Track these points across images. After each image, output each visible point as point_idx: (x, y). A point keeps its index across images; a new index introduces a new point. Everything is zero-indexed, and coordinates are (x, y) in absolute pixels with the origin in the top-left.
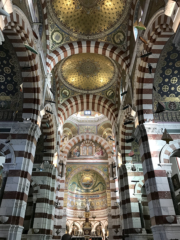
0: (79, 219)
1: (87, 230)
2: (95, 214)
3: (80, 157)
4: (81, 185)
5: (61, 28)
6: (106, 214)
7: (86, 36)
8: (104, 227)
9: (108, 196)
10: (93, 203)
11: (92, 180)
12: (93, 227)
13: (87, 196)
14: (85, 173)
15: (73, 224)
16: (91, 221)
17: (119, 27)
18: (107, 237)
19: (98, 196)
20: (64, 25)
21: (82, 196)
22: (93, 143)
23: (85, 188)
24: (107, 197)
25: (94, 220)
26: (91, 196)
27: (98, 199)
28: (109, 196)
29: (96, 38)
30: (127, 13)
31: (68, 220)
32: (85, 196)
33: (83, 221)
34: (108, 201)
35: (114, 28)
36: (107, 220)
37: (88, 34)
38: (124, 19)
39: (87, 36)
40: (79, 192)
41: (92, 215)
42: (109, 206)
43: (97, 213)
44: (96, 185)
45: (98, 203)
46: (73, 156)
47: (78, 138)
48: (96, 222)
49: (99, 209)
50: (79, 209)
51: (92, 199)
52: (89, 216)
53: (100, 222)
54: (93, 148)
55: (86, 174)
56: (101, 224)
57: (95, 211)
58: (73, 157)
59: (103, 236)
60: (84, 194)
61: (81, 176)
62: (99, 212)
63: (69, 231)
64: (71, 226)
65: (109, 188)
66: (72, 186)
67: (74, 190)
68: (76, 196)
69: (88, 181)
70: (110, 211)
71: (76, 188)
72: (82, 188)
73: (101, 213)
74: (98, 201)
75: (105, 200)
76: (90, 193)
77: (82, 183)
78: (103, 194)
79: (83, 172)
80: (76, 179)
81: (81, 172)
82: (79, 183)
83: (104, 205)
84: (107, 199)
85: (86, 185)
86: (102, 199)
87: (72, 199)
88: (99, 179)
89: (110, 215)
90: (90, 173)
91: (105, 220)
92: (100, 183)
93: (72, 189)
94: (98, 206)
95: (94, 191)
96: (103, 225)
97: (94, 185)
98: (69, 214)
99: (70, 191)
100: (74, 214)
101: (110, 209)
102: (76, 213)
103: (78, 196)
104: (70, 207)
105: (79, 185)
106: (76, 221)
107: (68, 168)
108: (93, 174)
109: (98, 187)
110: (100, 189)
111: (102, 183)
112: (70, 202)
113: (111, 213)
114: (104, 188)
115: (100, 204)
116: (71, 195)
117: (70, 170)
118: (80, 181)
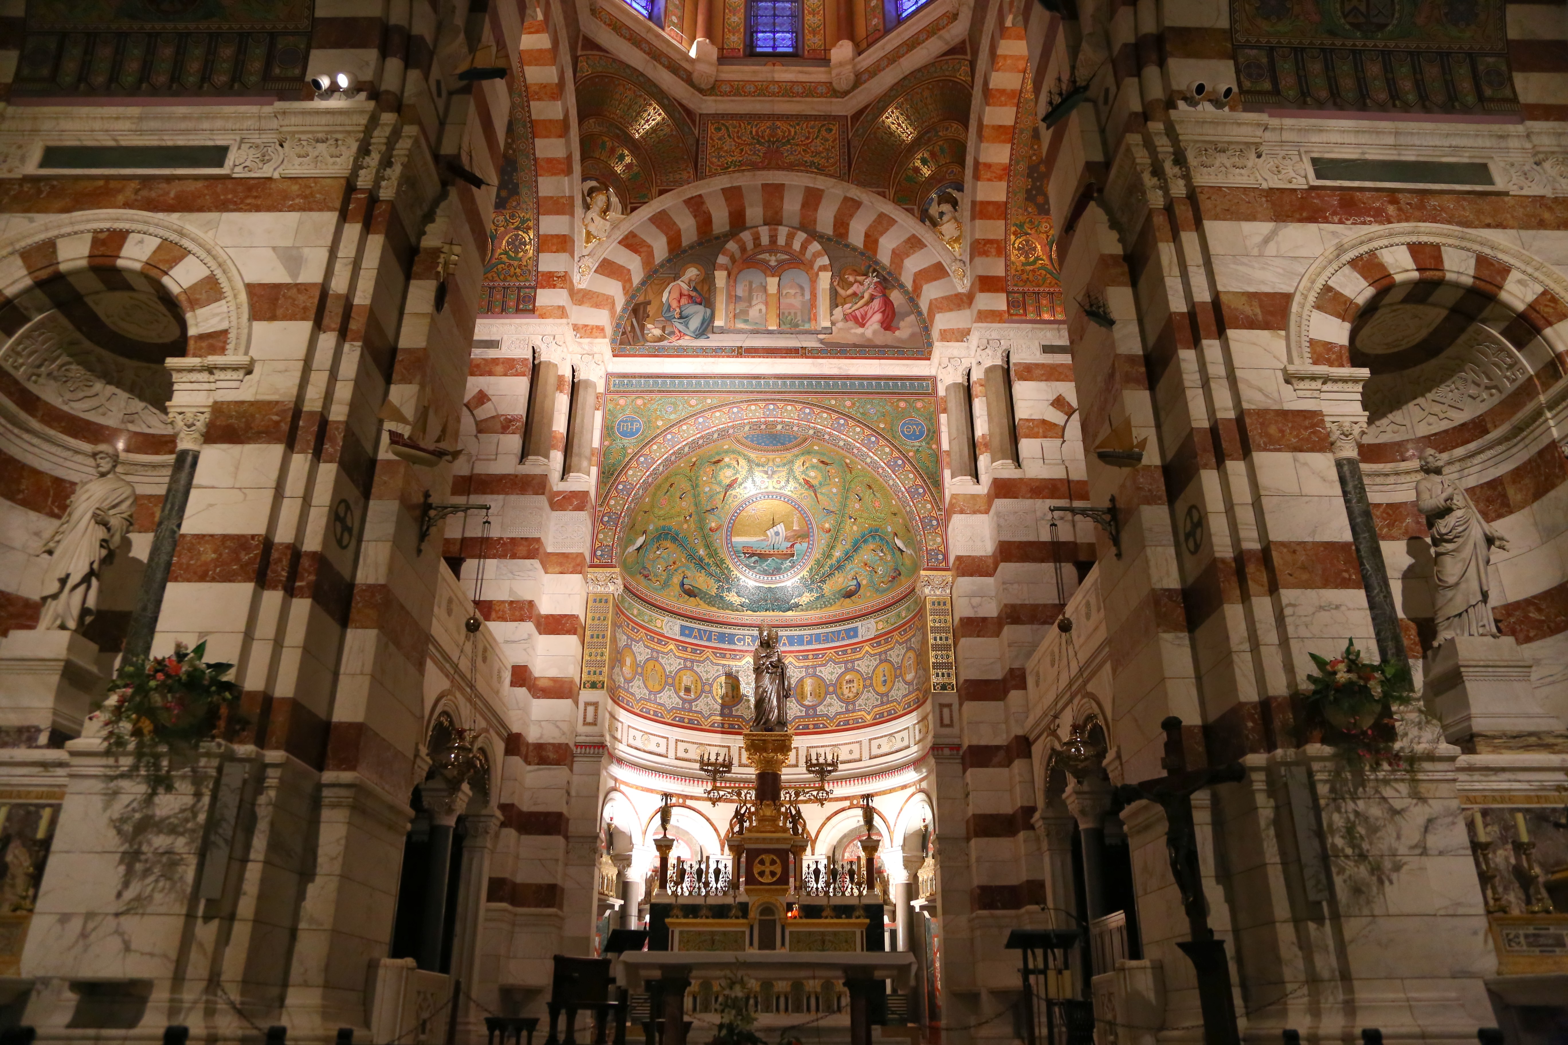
1: (767, 851)
2: (827, 756)
3: (714, 341)
4: (724, 554)
6: (915, 748)
8: (899, 840)
9: (934, 614)
10: (812, 684)
11: (802, 524)
14: (752, 465)
19: (855, 630)
21: (731, 636)
22: (815, 247)
23: (751, 583)
24: (924, 626)
26: (796, 632)
27: (854, 651)
28: (944, 613)
31: (623, 788)
34: (936, 648)
36: (926, 785)
40: (704, 606)
41: (801, 763)
42: (944, 688)
44: (837, 554)
45: (850, 681)
46: (657, 332)
47: (696, 205)
48: (833, 807)
49: (856, 721)
50: (706, 723)
51: (805, 658)
52: (779, 759)
54: (814, 281)
55: (758, 474)
57: (830, 739)
58: (661, 339)
60: (746, 621)
61: (719, 484)
62: (860, 742)
63: (629, 865)
64: (645, 833)
65: (941, 557)
66: (651, 556)
67: (666, 585)
68: (683, 628)
69: (774, 525)
70: (947, 721)
71: (688, 574)
72: (728, 579)
73: (875, 743)
74: (850, 665)
75: (909, 649)
76: (790, 613)
77: (729, 541)
78: (892, 614)
79: (734, 452)
80: (684, 504)
81: (718, 454)
82: (705, 537)
83: (902, 685)
84: (925, 641)
85: (759, 555)
86: (885, 652)
87: (653, 649)
88: (857, 506)
89: (951, 749)
90: (791, 462)
91: (904, 787)
92: (865, 541)
93: (656, 575)
94: (854, 704)
95: (817, 598)
96: (888, 828)
97: (818, 561)
98: (629, 746)
99: (634, 583)
100: (671, 754)
101: (949, 706)
102: (681, 746)
103: (695, 633)
104: (638, 701)
105: (711, 555)
106: (689, 802)
107: (620, 417)
108: (812, 474)
109: (849, 567)
110: (864, 582)
111: (882, 538)
112: (638, 665)
113: (956, 730)
114: (903, 570)
115: (868, 682)
116: (646, 618)
117: (638, 430)
118: (713, 525)
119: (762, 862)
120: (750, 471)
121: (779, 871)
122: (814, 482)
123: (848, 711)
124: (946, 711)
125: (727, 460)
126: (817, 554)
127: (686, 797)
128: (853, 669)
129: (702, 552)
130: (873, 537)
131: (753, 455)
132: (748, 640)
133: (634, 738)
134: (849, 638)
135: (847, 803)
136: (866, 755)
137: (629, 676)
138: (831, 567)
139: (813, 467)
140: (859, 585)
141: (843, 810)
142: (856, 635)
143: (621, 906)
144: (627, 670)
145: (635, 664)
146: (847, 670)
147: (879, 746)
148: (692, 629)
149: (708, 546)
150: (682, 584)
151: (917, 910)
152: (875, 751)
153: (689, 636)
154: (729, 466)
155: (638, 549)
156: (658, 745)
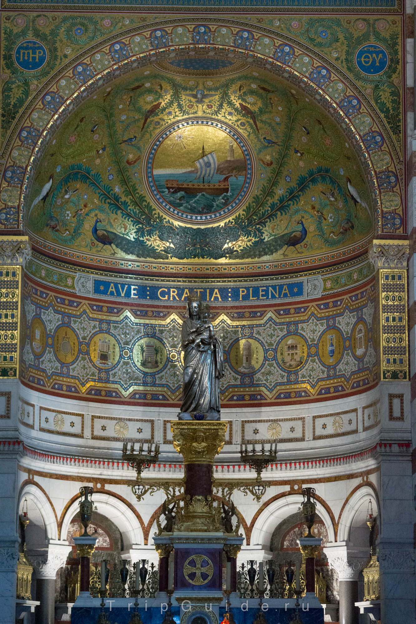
0: (130, 473)
1: (197, 552)
2: (265, 432)
4: (144, 190)
6: (362, 435)
8: (343, 532)
9: (388, 288)
10: (249, 348)
11: (238, 153)
12: (249, 530)
13: (198, 284)
14: (177, 89)
15: (75, 508)
16: (232, 485)
18: (362, 605)
19: (300, 286)
21: (154, 289)
23: (177, 223)
24: (375, 300)
25: (259, 482)
26: (231, 284)
27: (298, 311)
28: (400, 288)
31: (37, 479)
32: (180, 291)
33: (165, 484)
34: (388, 329)
36: (373, 478)
40: (121, 254)
41: (237, 438)
42: (395, 375)
43: (286, 426)
44: (280, 192)
45: (293, 347)
48: (272, 491)
49: (298, 394)
50: (126, 394)
51: (241, 317)
52: (212, 449)
53: (309, 493)
55: (185, 99)
56: (320, 510)
57: (268, 413)
59: (329, 599)
60: (172, 269)
61: (139, 110)
62: (302, 419)
63: (45, 561)
64: (60, 525)
65: (398, 221)
66: (59, 202)
67: (76, 233)
68: (97, 283)
69: (204, 155)
70: (397, 413)
71: (101, 216)
72: (149, 218)
73: (319, 422)
74: (292, 328)
75: (360, 320)
76: (223, 260)
77: (149, 174)
78: (343, 272)
79: (155, 76)
80: (96, 137)
81: (137, 80)
82: (121, 172)
83: (351, 359)
84: (376, 318)
85: (185, 190)
86: (334, 317)
87: (63, 314)
88: (304, 139)
89: (400, 445)
90: (227, 86)
91: (350, 477)
92: (314, 181)
93: (65, 224)
94: (296, 373)
95: (255, 243)
96: (332, 518)
97: (256, 198)
98: (42, 430)
99: (40, 240)
100: (87, 433)
101: (401, 396)
102: (98, 424)
103: (112, 289)
104: (49, 378)
105: (128, 193)
106: (108, 487)
107: (20, 42)
108: (251, 99)
109: (293, 208)
110: (311, 228)
111: (333, 182)
112: (48, 336)
113: (407, 424)
114: (356, 222)
115: (313, 350)
116: (55, 278)
117: (42, 60)
118: (131, 156)
119: (193, 563)
120: (176, 96)
121: (211, 573)
122: (255, 109)
123: (289, 382)
124: (396, 402)
125: (148, 85)
126: (255, 190)
127: (105, 481)
128: (296, 333)
129: (117, 189)
130: (323, 178)
131: (178, 79)
132: (173, 293)
133: (47, 420)
134: (293, 294)
135: (287, 488)
136: (309, 435)
137: (38, 351)
138: (273, 206)
139: (252, 92)
140: (305, 232)
141: (283, 495)
142: (300, 293)
143: (37, 607)
144: (36, 344)
145: (45, 335)
146: (289, 333)
147: (324, 426)
148: (107, 284)
149: (124, 182)
150: (95, 230)
151: (362, 611)
152: (319, 431)
153: (105, 292)
154: (150, 91)
155: (44, 199)
156: (72, 424)
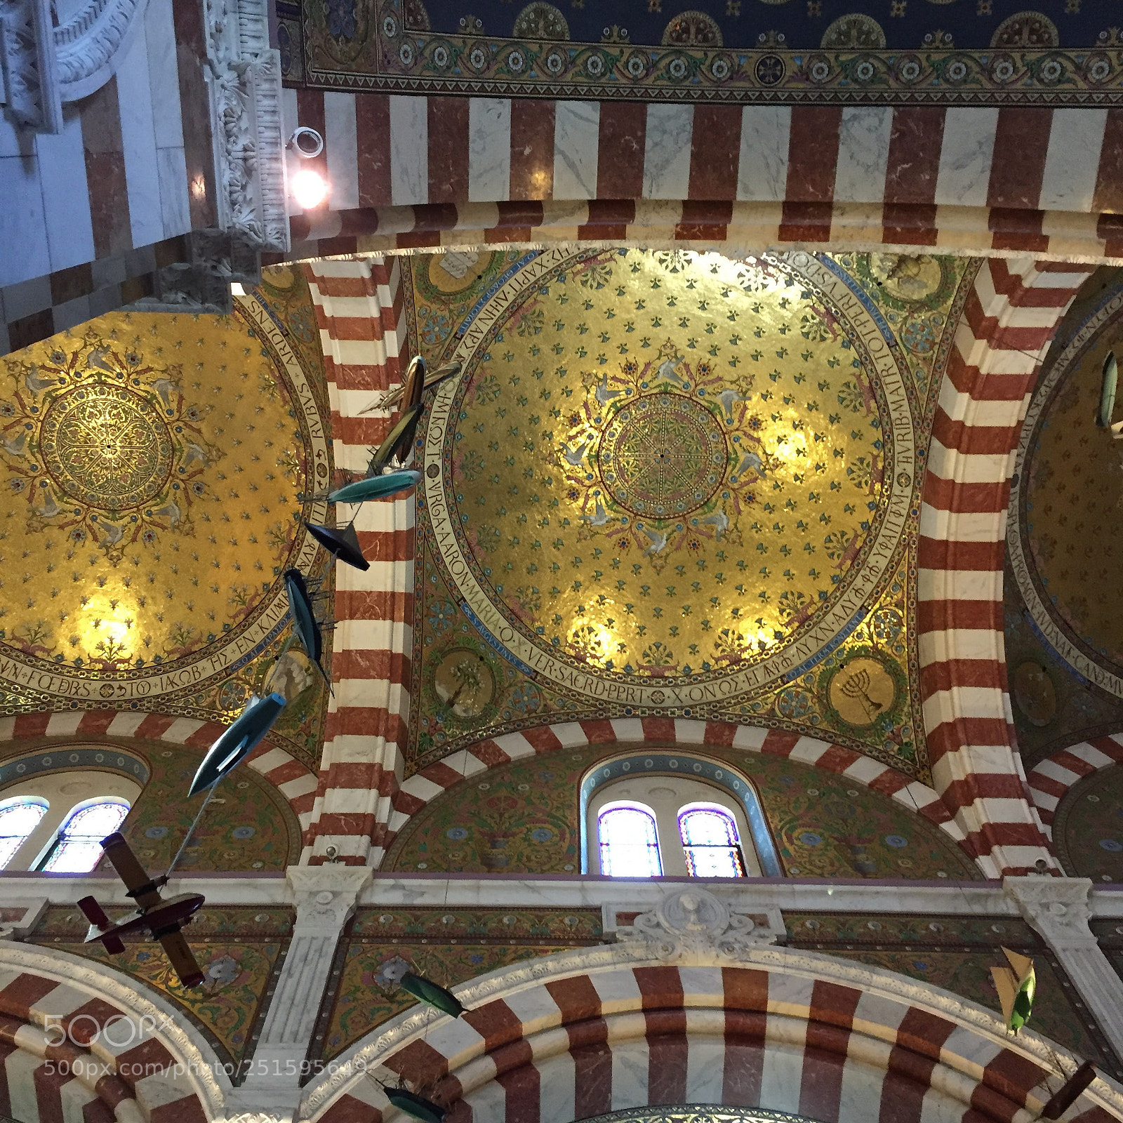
5: (506, 288)
7: (446, 454)
17: (519, 663)
20: (520, 307)
29: (434, 523)
30: (605, 697)
35: (508, 633)
37: (452, 463)
38: (568, 684)
39: (439, 463)
